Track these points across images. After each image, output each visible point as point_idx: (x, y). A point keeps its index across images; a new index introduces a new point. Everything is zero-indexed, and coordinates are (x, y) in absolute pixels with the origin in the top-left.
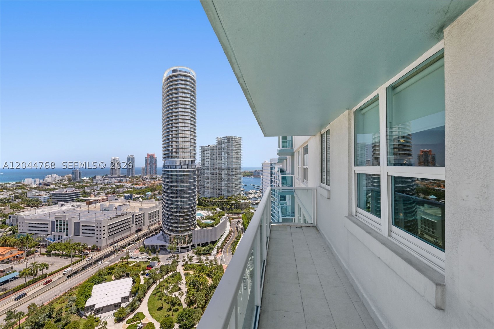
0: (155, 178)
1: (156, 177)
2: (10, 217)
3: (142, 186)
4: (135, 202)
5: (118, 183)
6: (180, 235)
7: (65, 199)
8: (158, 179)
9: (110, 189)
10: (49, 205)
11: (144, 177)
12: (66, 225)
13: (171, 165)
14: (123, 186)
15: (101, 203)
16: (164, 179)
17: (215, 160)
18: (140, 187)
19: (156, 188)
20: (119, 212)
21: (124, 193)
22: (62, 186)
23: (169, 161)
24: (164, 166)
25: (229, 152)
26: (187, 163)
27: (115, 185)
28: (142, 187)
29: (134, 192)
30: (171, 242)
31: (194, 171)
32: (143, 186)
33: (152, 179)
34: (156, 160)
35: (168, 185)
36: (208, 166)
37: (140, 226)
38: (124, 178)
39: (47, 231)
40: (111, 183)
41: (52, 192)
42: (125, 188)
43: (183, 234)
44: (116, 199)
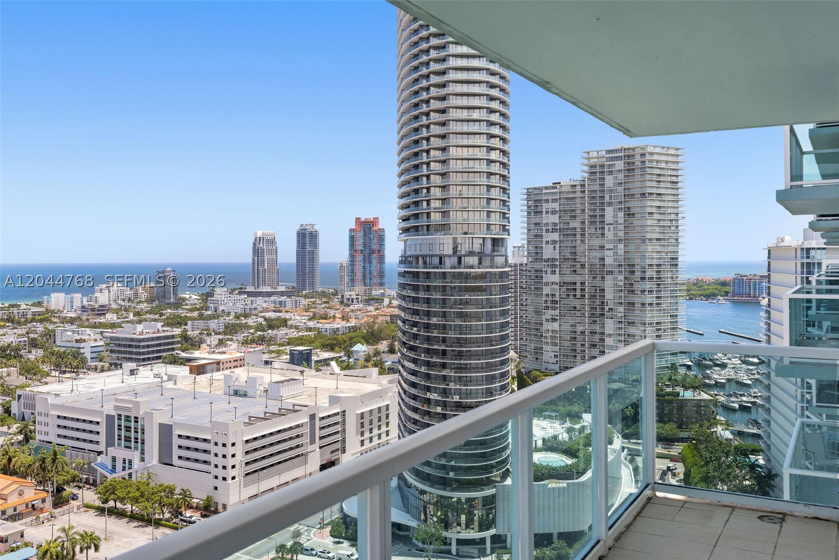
0: (379, 300)
1: (383, 295)
2: (20, 396)
3: (339, 324)
4: (318, 373)
5: (274, 311)
6: (456, 495)
7: (140, 354)
8: (386, 301)
9: (252, 331)
10: (102, 371)
11: (347, 294)
12: (139, 431)
13: (427, 256)
14: (284, 323)
15: (227, 372)
16: (403, 304)
17: (578, 237)
18: (335, 326)
19: (380, 330)
20: (274, 403)
21: (289, 344)
22: (131, 317)
23: (421, 243)
24: (405, 260)
25: (631, 204)
26: (477, 248)
27: (266, 319)
28: (339, 326)
29: (317, 343)
30: (426, 515)
31: (503, 275)
32: (344, 323)
33: (370, 300)
34: (381, 239)
35: (415, 324)
36: (554, 260)
37: (332, 452)
38: (289, 297)
39: (97, 443)
40: (254, 312)
41: (109, 333)
42: (291, 327)
43: (464, 495)
44: (267, 363)
